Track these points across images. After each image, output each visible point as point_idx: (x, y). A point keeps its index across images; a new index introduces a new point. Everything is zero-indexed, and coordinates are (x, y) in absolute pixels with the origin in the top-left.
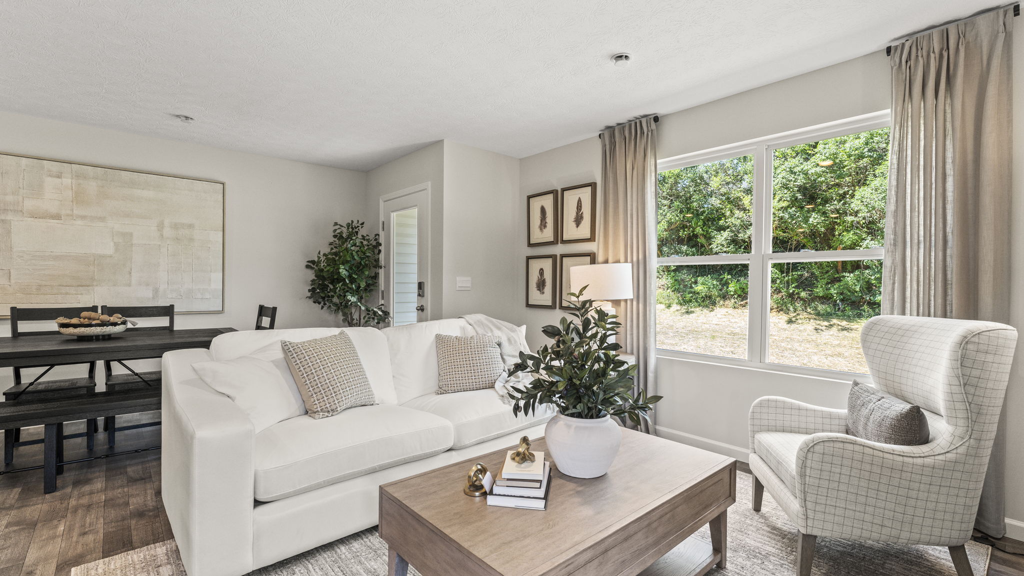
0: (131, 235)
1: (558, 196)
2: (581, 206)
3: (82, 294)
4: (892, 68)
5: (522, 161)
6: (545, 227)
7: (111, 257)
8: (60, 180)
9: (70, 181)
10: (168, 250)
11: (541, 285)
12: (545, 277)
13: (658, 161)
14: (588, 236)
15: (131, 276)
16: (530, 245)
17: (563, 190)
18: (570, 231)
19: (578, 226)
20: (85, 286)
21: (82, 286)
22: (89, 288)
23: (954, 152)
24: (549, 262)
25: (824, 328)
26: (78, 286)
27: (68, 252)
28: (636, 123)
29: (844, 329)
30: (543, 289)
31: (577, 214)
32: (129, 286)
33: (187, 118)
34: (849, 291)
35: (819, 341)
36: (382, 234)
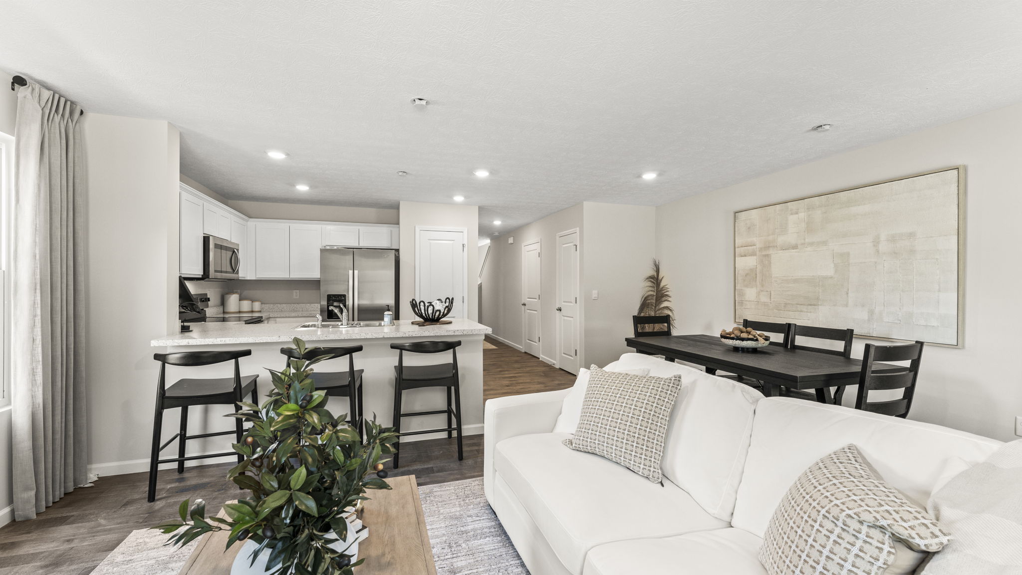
0: (848, 254)
3: (811, 312)
7: (831, 277)
8: (798, 215)
9: (803, 214)
10: (884, 267)
15: (848, 296)
20: (813, 305)
21: (810, 305)
22: (816, 307)
27: (802, 275)
32: (847, 307)
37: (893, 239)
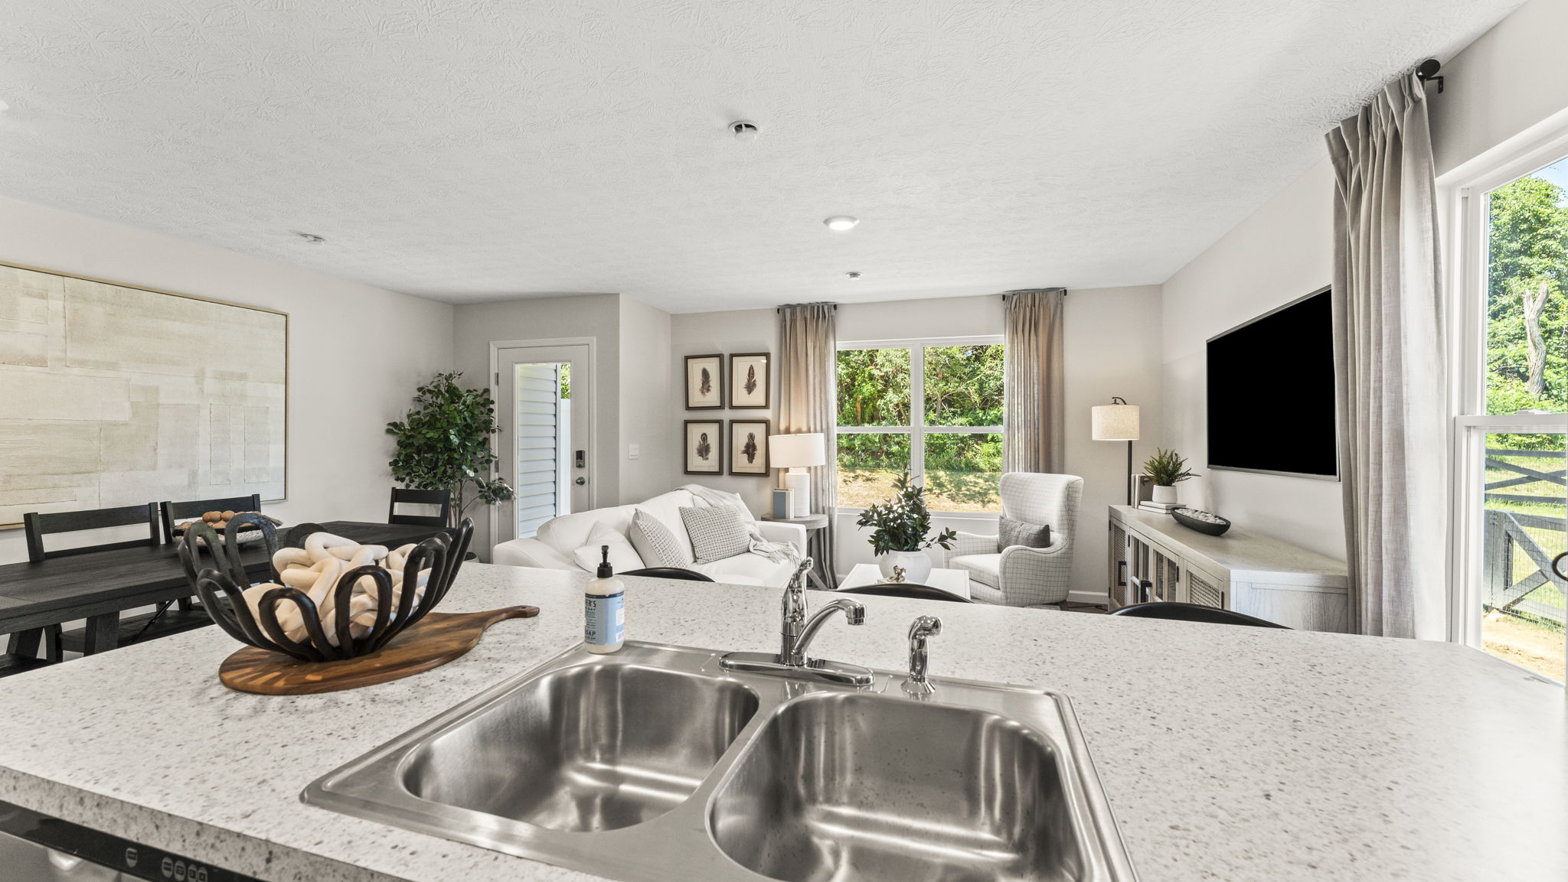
0: (157, 389)
1: (726, 362)
2: (753, 374)
3: (79, 486)
4: (1006, 311)
5: (674, 317)
6: (708, 390)
7: (125, 424)
8: (45, 301)
9: (61, 303)
10: (211, 412)
11: (704, 451)
12: (709, 442)
13: (837, 342)
14: (763, 403)
15: (156, 454)
16: (688, 408)
17: (732, 356)
18: (740, 396)
19: (749, 393)
20: (84, 473)
21: (80, 473)
22: (91, 475)
23: (1038, 369)
24: (715, 427)
25: (851, 479)
26: (74, 473)
27: (56, 418)
28: (818, 307)
29: (868, 480)
30: (707, 454)
31: (749, 381)
32: (154, 470)
33: (317, 238)
34: (870, 442)
35: (851, 492)
36: (494, 389)
37: (221, 377)
